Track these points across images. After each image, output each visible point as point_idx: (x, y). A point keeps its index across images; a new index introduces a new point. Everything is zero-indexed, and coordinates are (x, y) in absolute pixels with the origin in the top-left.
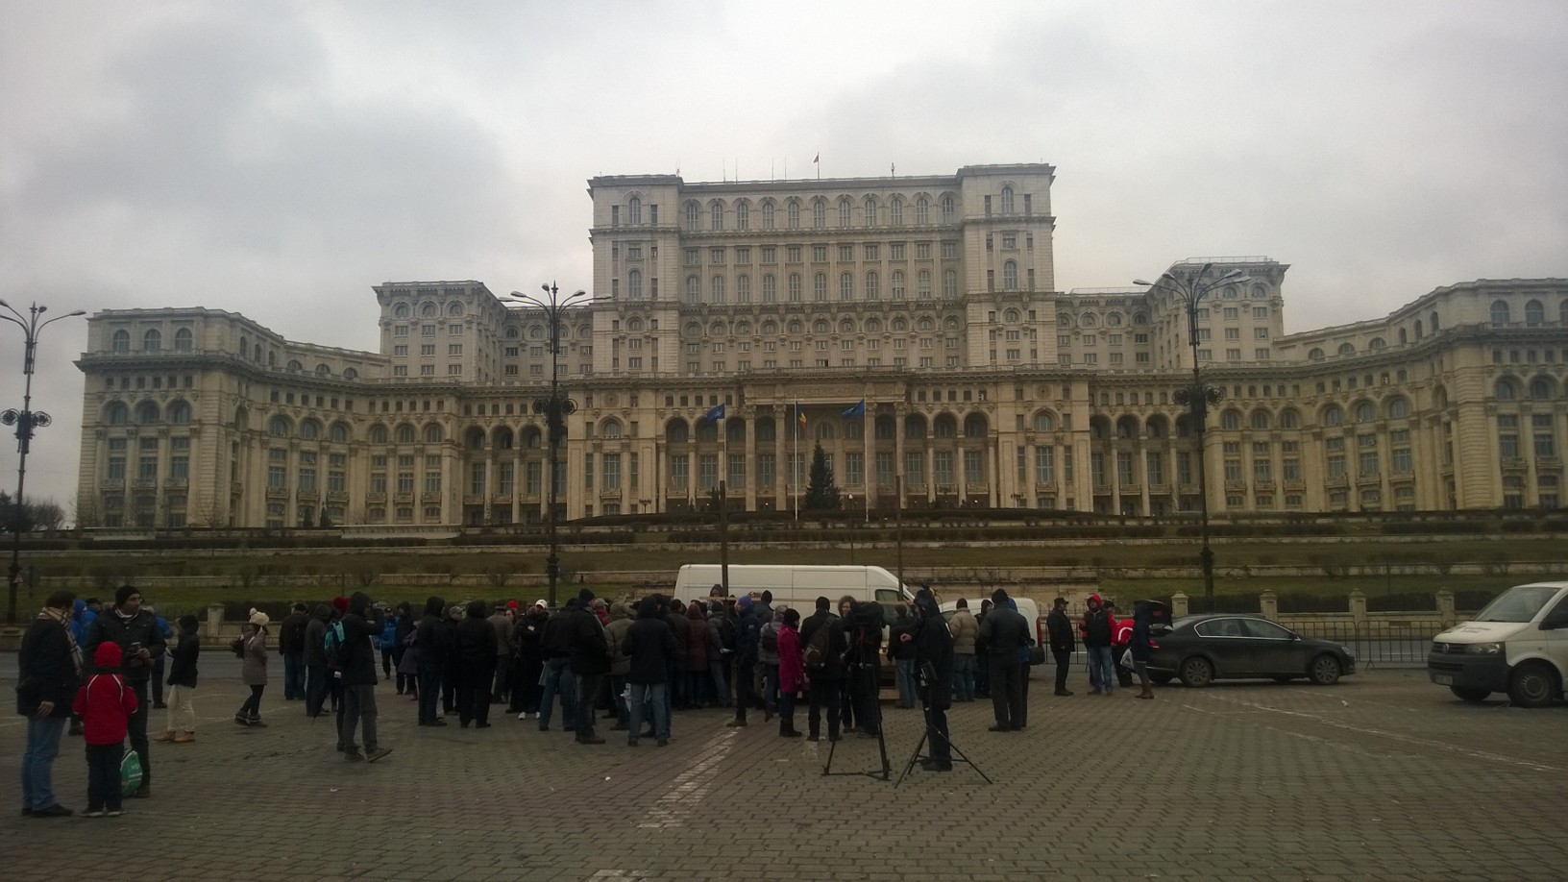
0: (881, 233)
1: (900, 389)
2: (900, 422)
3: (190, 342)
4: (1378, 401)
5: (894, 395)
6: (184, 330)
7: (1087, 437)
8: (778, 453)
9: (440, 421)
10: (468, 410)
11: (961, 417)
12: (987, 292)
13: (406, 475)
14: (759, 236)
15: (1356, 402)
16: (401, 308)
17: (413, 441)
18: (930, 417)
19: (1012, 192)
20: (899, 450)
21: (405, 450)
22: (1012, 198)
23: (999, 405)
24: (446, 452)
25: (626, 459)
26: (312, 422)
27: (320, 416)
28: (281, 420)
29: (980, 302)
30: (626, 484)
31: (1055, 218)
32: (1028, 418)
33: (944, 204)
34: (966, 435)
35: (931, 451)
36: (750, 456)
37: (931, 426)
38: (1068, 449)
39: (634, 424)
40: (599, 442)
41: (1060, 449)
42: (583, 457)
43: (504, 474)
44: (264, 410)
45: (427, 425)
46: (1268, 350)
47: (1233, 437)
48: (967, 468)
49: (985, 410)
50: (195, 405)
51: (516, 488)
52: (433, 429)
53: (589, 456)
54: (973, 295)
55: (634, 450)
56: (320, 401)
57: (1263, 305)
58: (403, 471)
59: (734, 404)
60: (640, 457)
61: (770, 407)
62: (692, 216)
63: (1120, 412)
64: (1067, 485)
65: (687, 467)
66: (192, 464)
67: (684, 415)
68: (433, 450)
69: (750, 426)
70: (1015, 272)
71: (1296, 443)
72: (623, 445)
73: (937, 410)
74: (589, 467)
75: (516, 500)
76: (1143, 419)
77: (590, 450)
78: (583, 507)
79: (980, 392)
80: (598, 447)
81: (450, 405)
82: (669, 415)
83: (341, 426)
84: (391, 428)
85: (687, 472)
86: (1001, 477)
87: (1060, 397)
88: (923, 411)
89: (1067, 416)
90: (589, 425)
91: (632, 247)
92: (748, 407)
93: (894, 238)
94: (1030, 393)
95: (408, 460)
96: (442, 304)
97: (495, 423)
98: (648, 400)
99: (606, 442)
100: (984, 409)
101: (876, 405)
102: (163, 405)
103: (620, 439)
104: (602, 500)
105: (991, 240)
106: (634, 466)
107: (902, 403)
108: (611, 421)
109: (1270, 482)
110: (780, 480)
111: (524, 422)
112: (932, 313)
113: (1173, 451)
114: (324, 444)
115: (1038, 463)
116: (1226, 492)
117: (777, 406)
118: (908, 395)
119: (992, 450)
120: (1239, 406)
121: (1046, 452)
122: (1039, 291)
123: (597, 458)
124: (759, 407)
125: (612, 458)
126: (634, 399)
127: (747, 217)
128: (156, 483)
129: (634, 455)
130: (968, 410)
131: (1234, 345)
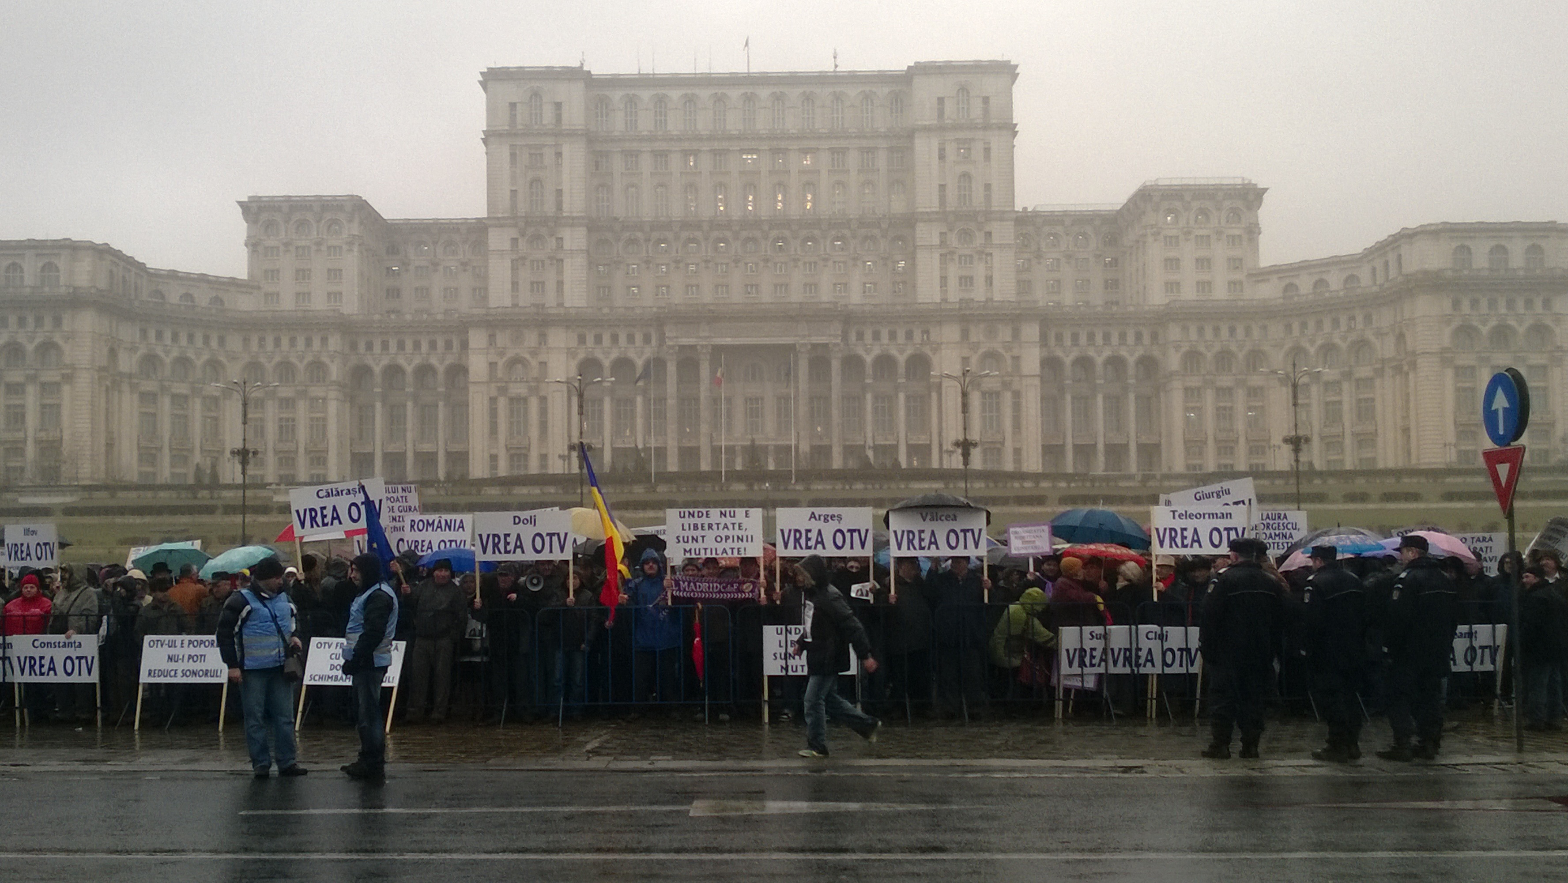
0: (820, 138)
1: (836, 328)
2: (836, 365)
3: (58, 277)
4: (1343, 346)
5: (830, 336)
6: (50, 264)
7: (1037, 381)
8: (702, 398)
9: (325, 359)
10: (354, 346)
11: (902, 359)
12: (938, 209)
13: (287, 420)
14: (679, 139)
15: (1322, 347)
16: (269, 225)
17: (294, 381)
18: (869, 359)
19: (968, 93)
20: (835, 395)
21: (285, 392)
22: (968, 100)
23: (943, 346)
24: (332, 394)
25: (534, 404)
26: (183, 362)
27: (191, 354)
28: (150, 361)
29: (930, 221)
30: (534, 432)
31: (1016, 125)
32: (974, 359)
33: (892, 103)
34: (907, 377)
35: (869, 396)
36: (671, 402)
37: (869, 370)
38: (1017, 395)
39: (543, 364)
40: (504, 384)
41: (1008, 397)
42: (486, 402)
43: (395, 418)
44: (133, 349)
45: (310, 364)
46: (1241, 283)
47: (1194, 381)
48: (908, 414)
49: (930, 353)
50: (66, 348)
51: (409, 435)
52: (318, 368)
53: (493, 400)
54: (922, 213)
55: (542, 393)
56: (191, 338)
57: (1237, 232)
58: (284, 416)
59: (654, 342)
60: (550, 401)
61: (693, 347)
62: (602, 113)
63: (1075, 354)
64: (1014, 433)
65: (601, 412)
66: (65, 412)
67: (599, 354)
68: (317, 391)
69: (672, 368)
70: (970, 187)
71: (1261, 388)
72: (530, 389)
73: (876, 351)
74: (493, 413)
75: (410, 446)
76: (1099, 360)
77: (494, 393)
78: (486, 456)
79: (923, 332)
80: (503, 391)
81: (335, 342)
82: (581, 355)
83: (214, 365)
84: (269, 366)
85: (601, 418)
86: (944, 425)
87: (1009, 339)
88: (860, 351)
89: (1016, 359)
90: (492, 365)
91: (533, 151)
92: (670, 347)
93: (834, 144)
94: (977, 334)
95: (288, 403)
96: (318, 221)
97: (385, 361)
98: (559, 338)
99: (511, 385)
100: (927, 350)
101: (809, 347)
102: (30, 348)
103: (527, 382)
104: (508, 449)
105: (944, 149)
106: (543, 412)
107: (838, 345)
108: (516, 361)
109: (1232, 430)
110: (704, 428)
111: (417, 360)
112: (876, 231)
113: (1132, 396)
114: (197, 385)
115: (984, 410)
116: (1185, 442)
117: (702, 346)
118: (845, 336)
119: (934, 395)
120: (1202, 349)
121: (991, 398)
122: (997, 209)
123: (502, 403)
124: (682, 347)
125: (518, 403)
126: (543, 337)
127: (665, 116)
128: (26, 432)
129: (543, 400)
130: (909, 351)
131: (1206, 277)
